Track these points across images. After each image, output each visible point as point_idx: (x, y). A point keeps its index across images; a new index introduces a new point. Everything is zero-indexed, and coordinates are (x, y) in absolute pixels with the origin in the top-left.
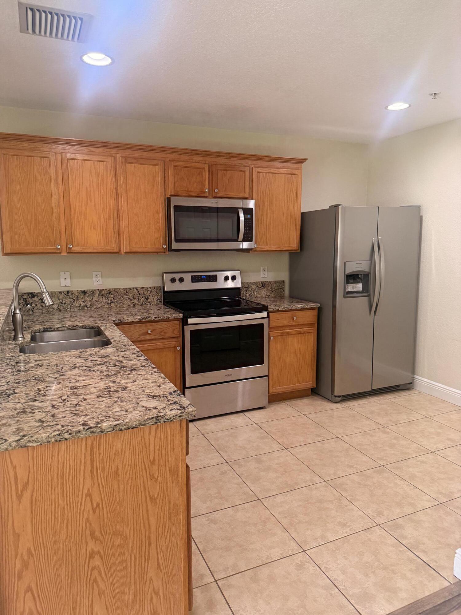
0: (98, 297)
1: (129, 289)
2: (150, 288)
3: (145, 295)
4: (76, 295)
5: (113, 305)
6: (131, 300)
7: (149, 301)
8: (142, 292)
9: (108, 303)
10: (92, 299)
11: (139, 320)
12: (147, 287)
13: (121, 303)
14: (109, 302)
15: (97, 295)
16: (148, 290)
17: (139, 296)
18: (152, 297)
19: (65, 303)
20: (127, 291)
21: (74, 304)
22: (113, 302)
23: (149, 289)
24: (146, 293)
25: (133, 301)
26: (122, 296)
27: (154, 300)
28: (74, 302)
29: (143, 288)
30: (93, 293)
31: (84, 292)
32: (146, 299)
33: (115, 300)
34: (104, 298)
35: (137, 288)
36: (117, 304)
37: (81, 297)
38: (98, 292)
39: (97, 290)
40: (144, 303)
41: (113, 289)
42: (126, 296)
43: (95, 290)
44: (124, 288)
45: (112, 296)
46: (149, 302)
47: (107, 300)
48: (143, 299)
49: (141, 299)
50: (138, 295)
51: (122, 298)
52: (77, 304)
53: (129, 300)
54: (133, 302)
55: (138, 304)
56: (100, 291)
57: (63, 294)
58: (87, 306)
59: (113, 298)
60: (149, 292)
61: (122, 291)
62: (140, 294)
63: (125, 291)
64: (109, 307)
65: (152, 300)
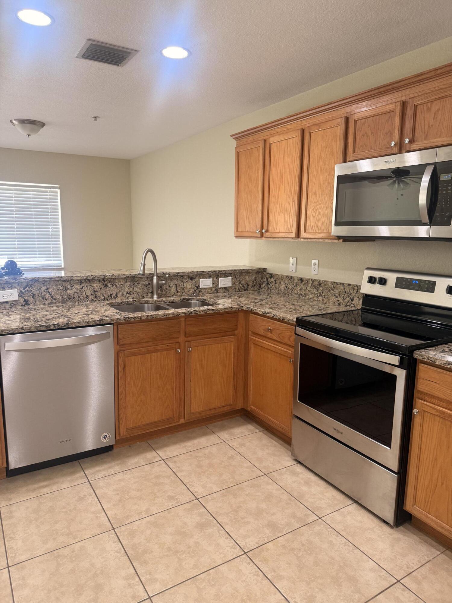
0: (311, 287)
1: (336, 284)
2: (357, 286)
3: (351, 294)
4: (296, 281)
5: (321, 298)
6: (337, 297)
7: (354, 302)
8: (348, 290)
9: (317, 296)
10: (306, 288)
11: (262, 313)
12: (354, 285)
13: (328, 298)
14: (319, 295)
15: (310, 285)
16: (354, 289)
17: (344, 295)
18: (357, 298)
19: (289, 288)
20: (335, 285)
21: (294, 290)
22: (321, 296)
23: (356, 288)
24: (352, 292)
25: (338, 299)
26: (329, 291)
27: (359, 303)
28: (294, 288)
29: (349, 285)
30: (308, 282)
31: (301, 280)
32: (351, 299)
33: (323, 294)
34: (315, 289)
35: (343, 284)
36: (324, 298)
37: (299, 284)
38: (311, 282)
39: (310, 280)
40: (348, 304)
41: (323, 281)
42: (333, 292)
43: (309, 279)
44: (332, 282)
45: (321, 288)
46: (354, 305)
47: (317, 292)
48: (348, 299)
49: (346, 299)
50: (344, 293)
51: (329, 293)
52: (296, 291)
53: (335, 297)
54: (339, 301)
55: (343, 304)
56: (313, 281)
57: (288, 279)
58: (302, 295)
59: (322, 292)
60: (355, 291)
61: (330, 285)
62: (345, 292)
63: (333, 286)
64: (317, 300)
65: (358, 303)
